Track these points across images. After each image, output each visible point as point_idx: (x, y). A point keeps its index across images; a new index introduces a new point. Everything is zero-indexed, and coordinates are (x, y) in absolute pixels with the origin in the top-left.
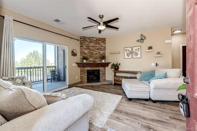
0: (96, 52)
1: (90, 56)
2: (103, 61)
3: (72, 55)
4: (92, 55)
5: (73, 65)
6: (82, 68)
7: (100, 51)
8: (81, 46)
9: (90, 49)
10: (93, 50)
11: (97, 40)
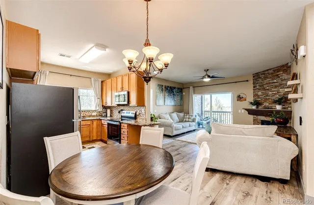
0: (273, 91)
1: (265, 99)
2: (278, 107)
3: (238, 100)
4: (268, 97)
5: (240, 111)
6: (255, 116)
7: (280, 90)
8: (254, 87)
9: (264, 89)
10: (268, 89)
11: (274, 71)
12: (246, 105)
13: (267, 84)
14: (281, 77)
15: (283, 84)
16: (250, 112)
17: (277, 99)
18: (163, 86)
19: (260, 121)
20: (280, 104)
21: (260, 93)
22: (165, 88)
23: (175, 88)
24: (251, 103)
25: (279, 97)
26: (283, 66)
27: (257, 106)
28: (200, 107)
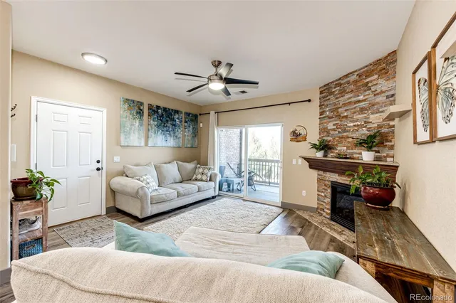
0: (357, 120)
1: (340, 138)
2: (367, 157)
3: (292, 140)
4: (345, 134)
5: (294, 162)
6: (321, 172)
7: (371, 116)
8: (321, 113)
9: (339, 116)
10: (346, 117)
11: (360, 76)
12: (305, 149)
13: (344, 105)
14: (373, 89)
15: (378, 103)
16: (313, 164)
17: (363, 137)
18: (142, 104)
19: (330, 183)
20: (370, 149)
21: (330, 126)
22: (150, 109)
23: (177, 112)
24: (314, 146)
25: (368, 133)
26: (378, 62)
27: (326, 152)
28: (238, 151)
